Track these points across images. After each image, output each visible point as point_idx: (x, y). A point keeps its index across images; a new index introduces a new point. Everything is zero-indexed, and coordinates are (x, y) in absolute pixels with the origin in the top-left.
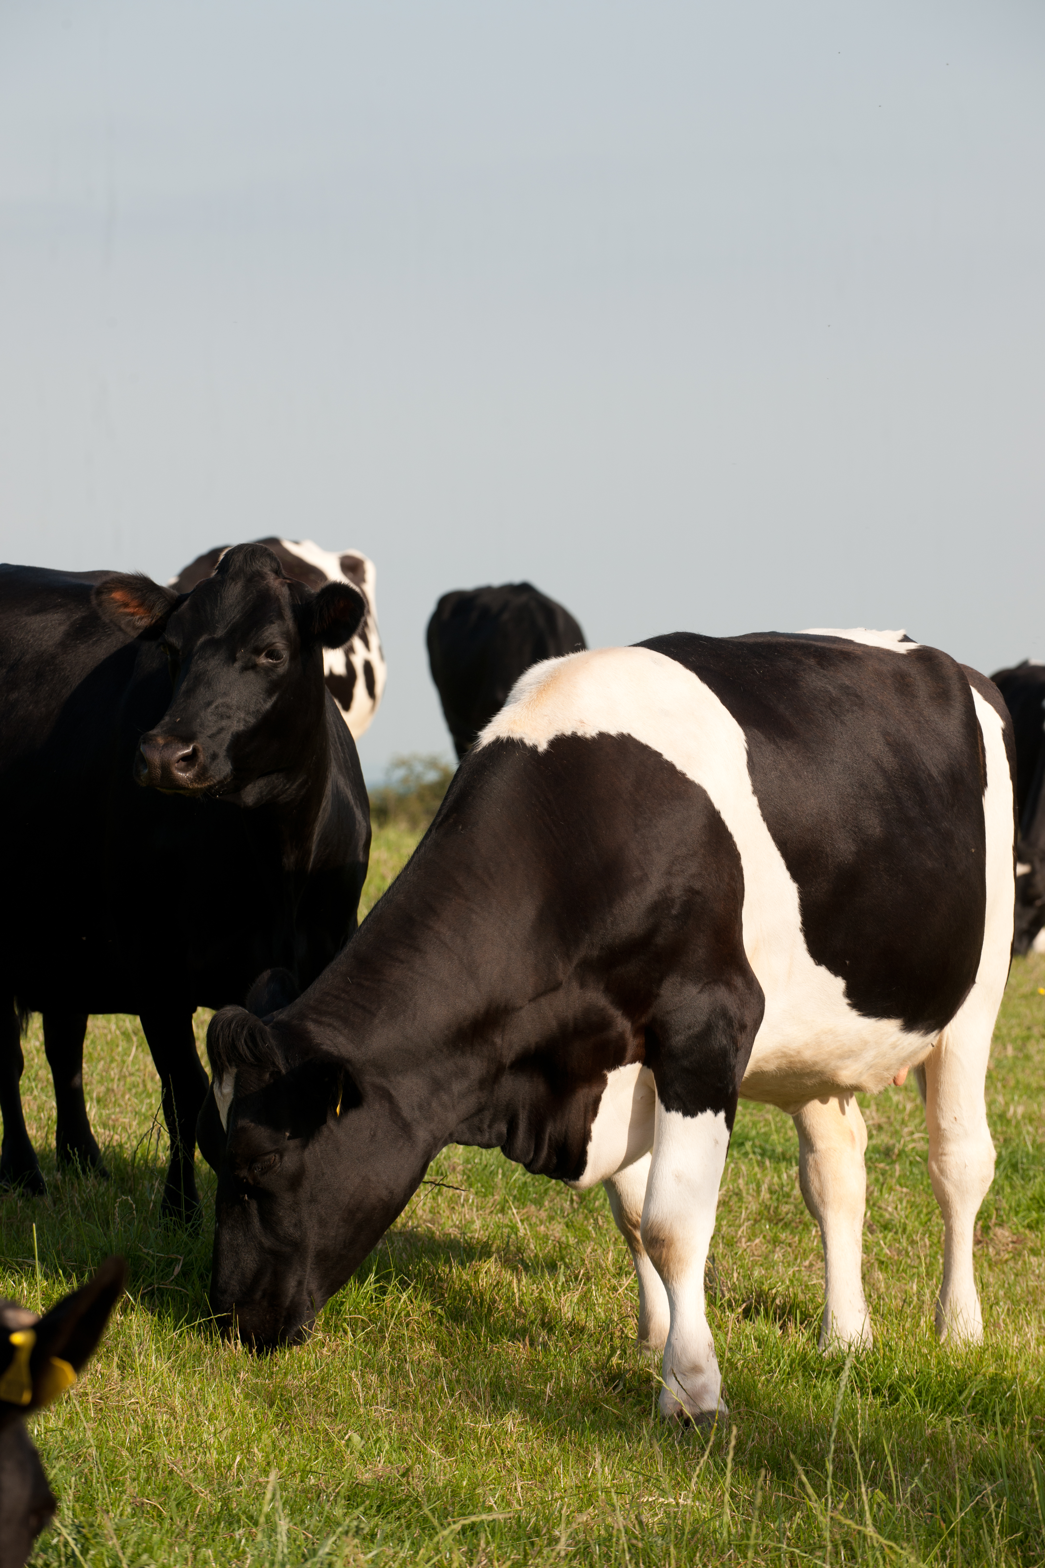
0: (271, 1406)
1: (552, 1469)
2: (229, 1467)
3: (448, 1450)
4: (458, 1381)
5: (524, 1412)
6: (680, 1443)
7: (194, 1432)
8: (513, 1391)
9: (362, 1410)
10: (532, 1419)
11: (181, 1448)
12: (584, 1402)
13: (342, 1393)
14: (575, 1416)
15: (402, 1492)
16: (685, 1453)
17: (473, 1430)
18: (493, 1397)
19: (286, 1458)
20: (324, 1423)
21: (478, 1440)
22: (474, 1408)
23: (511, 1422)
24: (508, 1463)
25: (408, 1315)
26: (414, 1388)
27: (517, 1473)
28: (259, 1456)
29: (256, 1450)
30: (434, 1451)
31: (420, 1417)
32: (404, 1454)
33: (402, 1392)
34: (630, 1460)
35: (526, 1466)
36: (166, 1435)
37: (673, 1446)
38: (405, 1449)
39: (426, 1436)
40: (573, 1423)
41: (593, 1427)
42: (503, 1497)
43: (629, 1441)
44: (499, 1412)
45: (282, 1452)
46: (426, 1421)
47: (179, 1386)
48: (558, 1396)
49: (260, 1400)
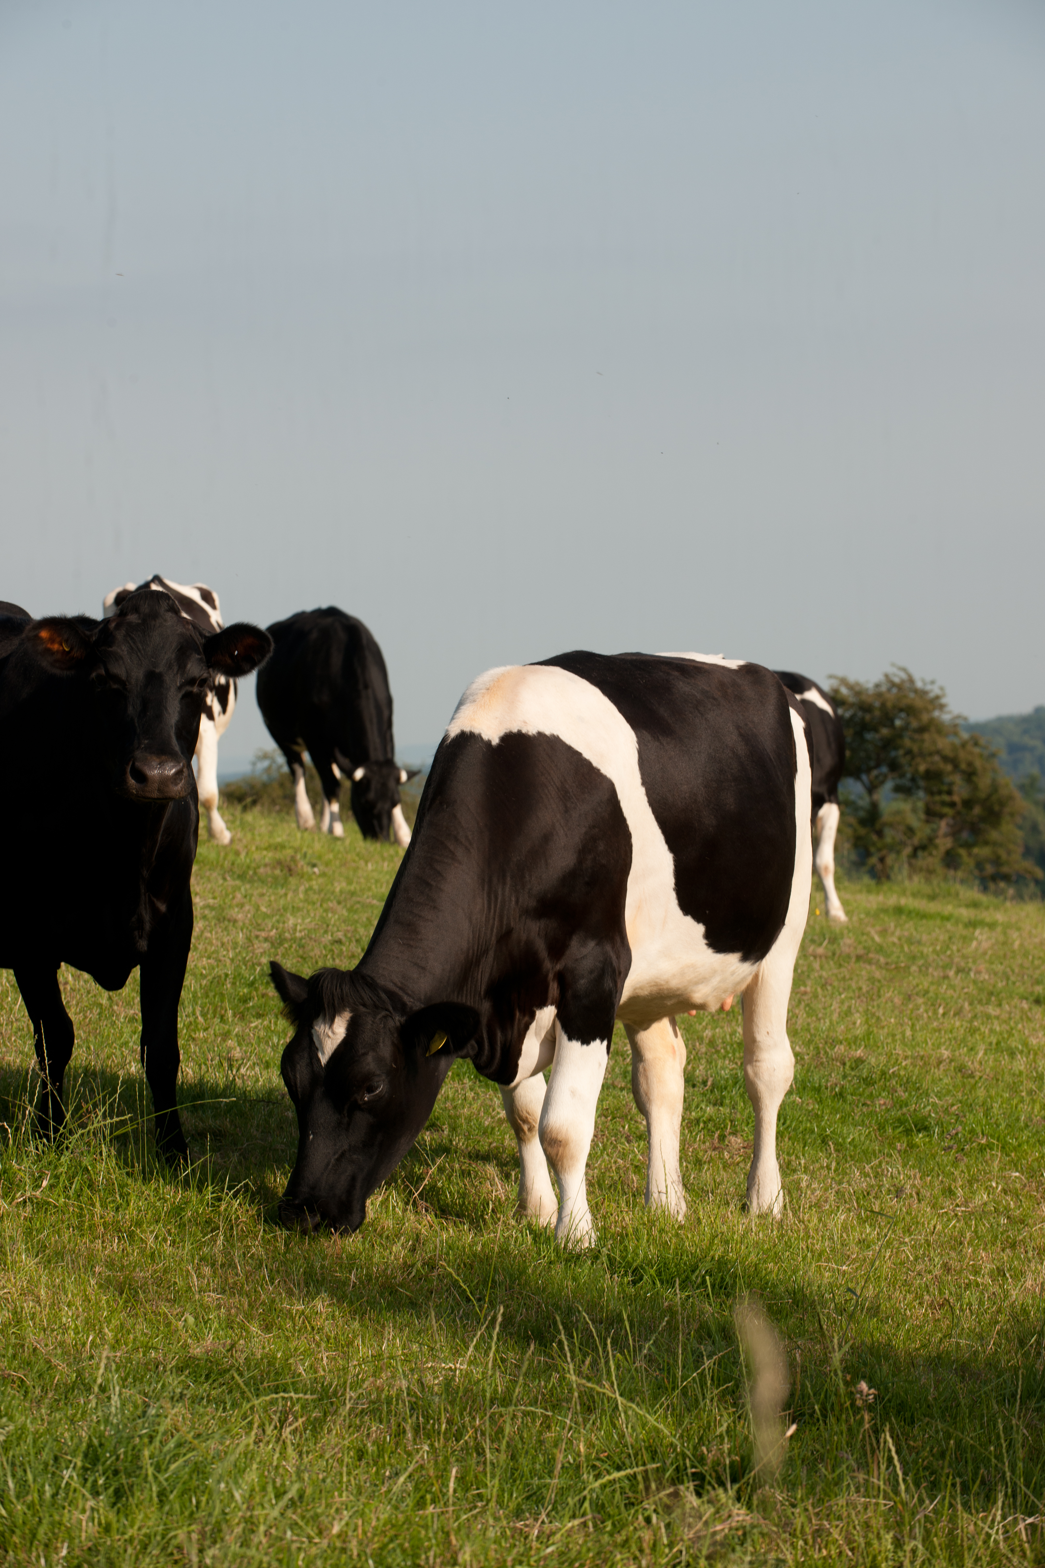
0: (121, 1294)
1: (353, 1342)
2: (84, 1345)
3: (267, 1328)
4: (278, 1272)
5: (332, 1295)
6: (461, 1318)
7: (55, 1317)
8: (324, 1279)
9: (197, 1296)
10: (338, 1301)
11: (45, 1331)
12: (383, 1286)
13: (180, 1283)
14: (374, 1297)
15: (226, 1362)
16: (464, 1326)
17: (289, 1311)
18: (307, 1285)
19: (131, 1336)
20: (164, 1308)
21: (293, 1319)
22: (290, 1293)
23: (321, 1304)
24: (317, 1338)
25: (238, 1218)
26: (241, 1278)
27: (323, 1345)
28: (109, 1335)
29: (106, 1330)
30: (254, 1328)
31: (245, 1302)
32: (230, 1332)
33: (231, 1281)
34: (419, 1333)
35: (332, 1341)
36: (32, 1319)
37: (454, 1321)
38: (232, 1328)
39: (249, 1317)
40: (373, 1304)
41: (389, 1307)
42: (311, 1366)
43: (418, 1318)
44: (310, 1296)
45: (129, 1332)
46: (250, 1305)
47: (44, 1279)
48: (361, 1282)
49: (112, 1289)
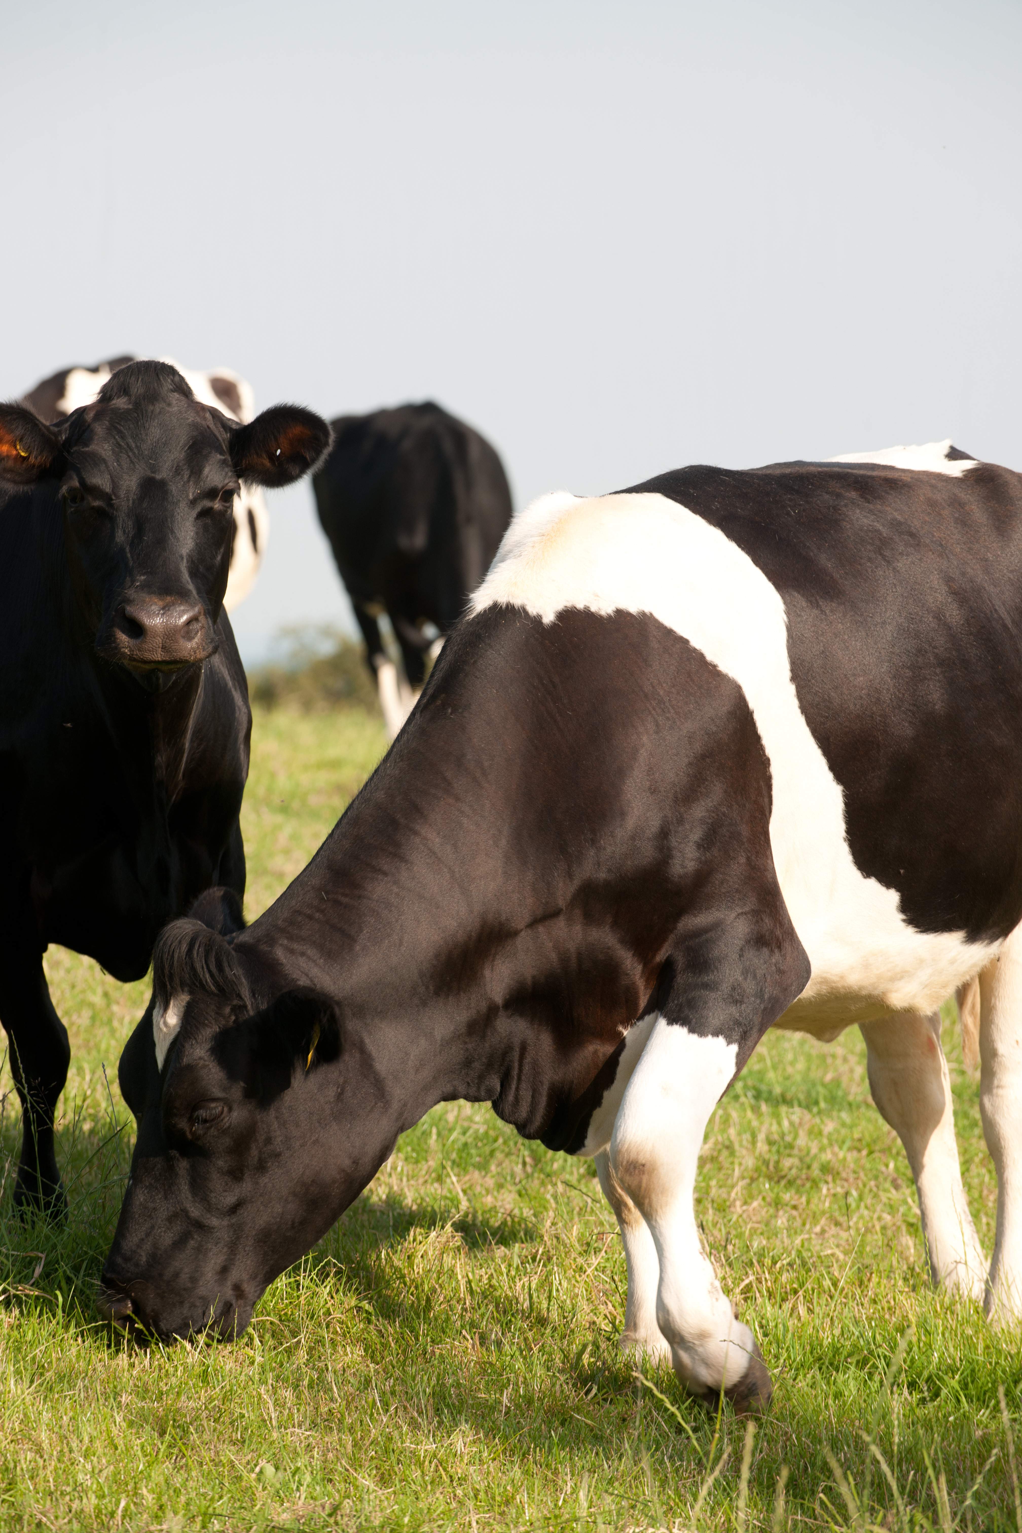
0: (162, 1433)
1: (513, 1498)
2: (112, 1514)
3: (384, 1480)
4: (393, 1393)
5: (477, 1427)
6: (671, 1458)
7: (66, 1473)
8: (462, 1402)
9: (275, 1435)
10: (486, 1436)
11: (51, 1494)
12: (551, 1413)
13: (250, 1415)
14: (539, 1430)
16: (677, 1471)
17: (414, 1453)
18: (438, 1411)
19: (183, 1499)
20: (229, 1453)
21: (421, 1465)
22: (414, 1425)
23: (462, 1441)
24: (459, 1492)
25: (328, 1313)
26: (339, 1405)
27: (470, 1504)
28: (149, 1499)
29: (144, 1491)
30: (366, 1481)
31: (348, 1439)
32: (329, 1487)
33: (324, 1409)
34: (610, 1482)
35: (482, 1496)
36: (32, 1478)
37: (662, 1463)
38: (331, 1481)
39: (356, 1463)
40: (537, 1438)
41: (563, 1442)
43: (607, 1459)
44: (444, 1429)
45: (177, 1492)
46: (355, 1445)
47: (46, 1416)
48: (518, 1406)
49: (148, 1428)
